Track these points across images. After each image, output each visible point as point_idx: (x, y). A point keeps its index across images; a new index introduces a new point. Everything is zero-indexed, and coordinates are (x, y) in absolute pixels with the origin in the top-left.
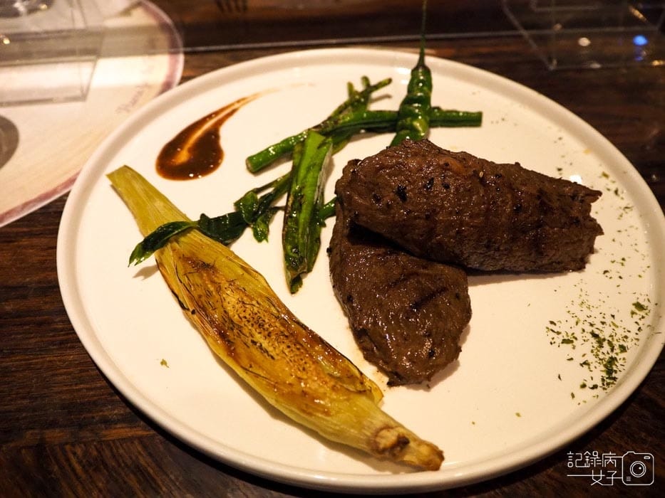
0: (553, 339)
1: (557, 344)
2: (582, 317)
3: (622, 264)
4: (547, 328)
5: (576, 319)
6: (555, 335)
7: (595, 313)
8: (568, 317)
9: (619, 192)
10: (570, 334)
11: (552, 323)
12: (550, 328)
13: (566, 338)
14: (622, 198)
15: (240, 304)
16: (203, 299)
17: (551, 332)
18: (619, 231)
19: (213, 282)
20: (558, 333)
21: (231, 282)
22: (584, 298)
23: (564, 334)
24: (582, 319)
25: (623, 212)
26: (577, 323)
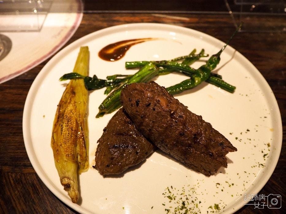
0: (166, 193)
1: (165, 196)
2: (187, 193)
3: (230, 186)
4: (168, 188)
5: (183, 192)
6: (168, 192)
7: (194, 196)
8: (181, 189)
9: (266, 157)
10: (174, 196)
11: (172, 187)
12: (169, 188)
13: (171, 196)
14: (265, 160)
15: (70, 111)
16: (63, 103)
17: (168, 190)
18: (245, 172)
19: (71, 99)
20: (170, 192)
21: (75, 102)
22: (196, 187)
23: (172, 194)
24: (185, 194)
25: (258, 165)
26: (182, 194)
